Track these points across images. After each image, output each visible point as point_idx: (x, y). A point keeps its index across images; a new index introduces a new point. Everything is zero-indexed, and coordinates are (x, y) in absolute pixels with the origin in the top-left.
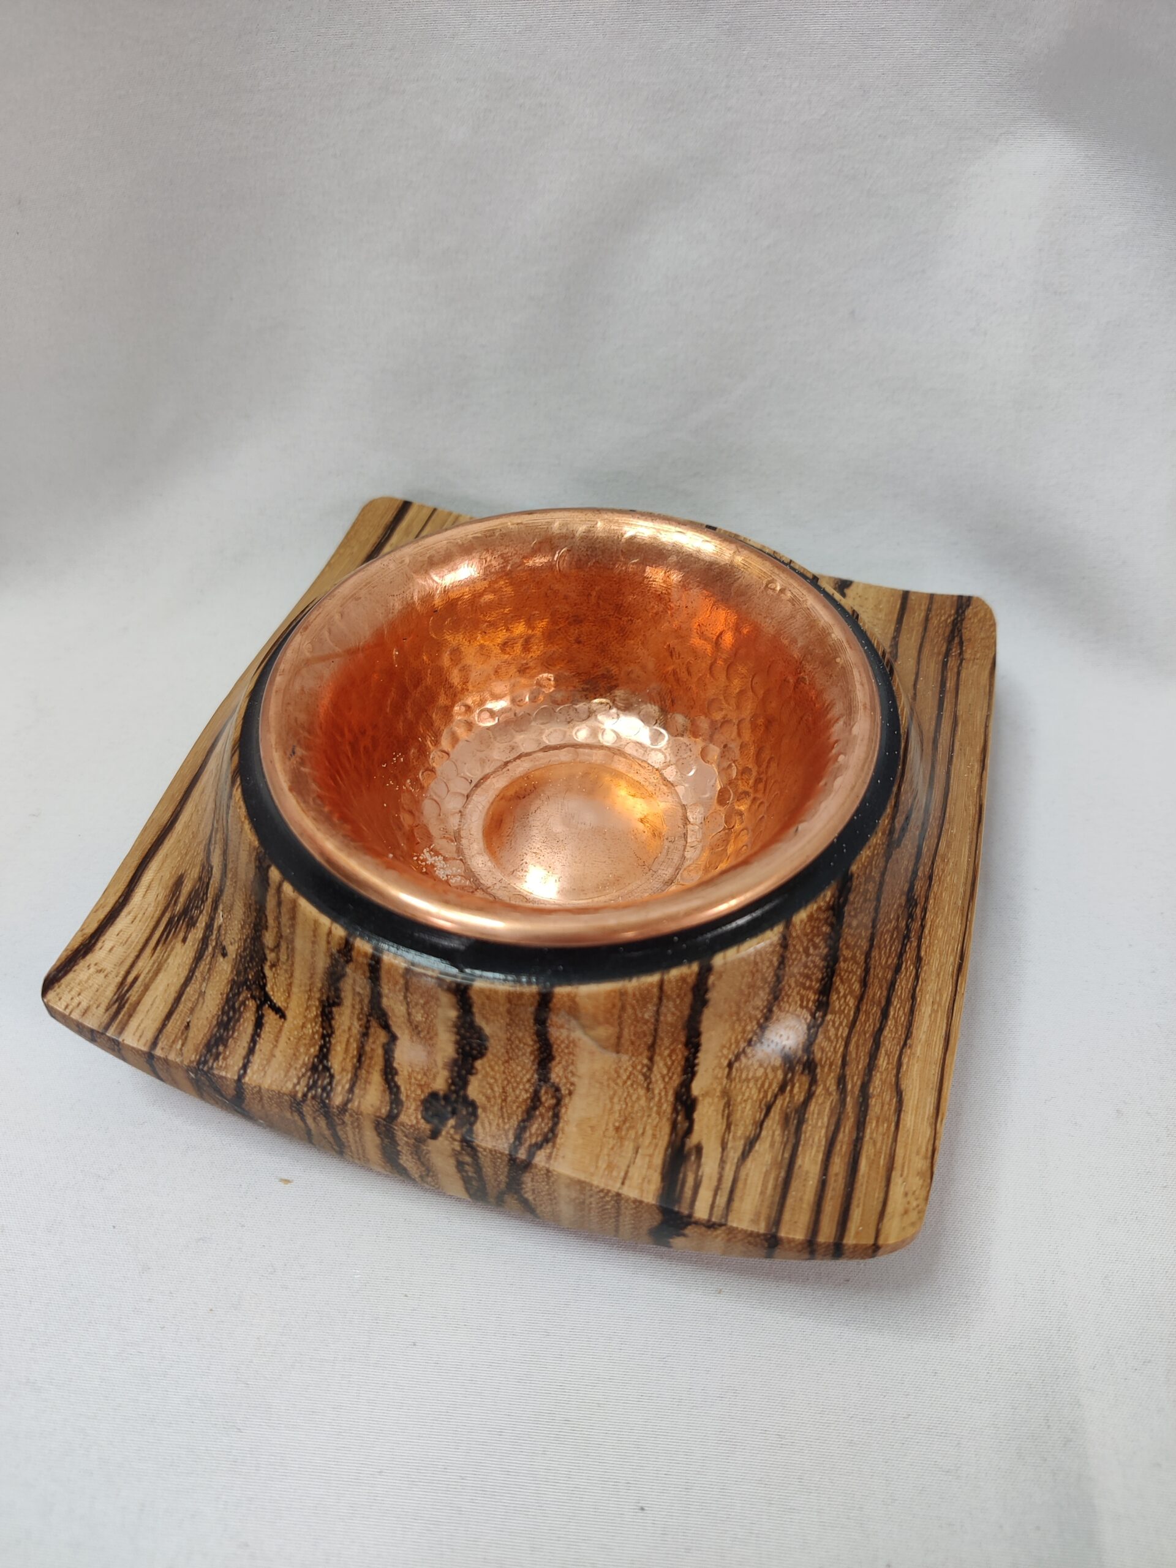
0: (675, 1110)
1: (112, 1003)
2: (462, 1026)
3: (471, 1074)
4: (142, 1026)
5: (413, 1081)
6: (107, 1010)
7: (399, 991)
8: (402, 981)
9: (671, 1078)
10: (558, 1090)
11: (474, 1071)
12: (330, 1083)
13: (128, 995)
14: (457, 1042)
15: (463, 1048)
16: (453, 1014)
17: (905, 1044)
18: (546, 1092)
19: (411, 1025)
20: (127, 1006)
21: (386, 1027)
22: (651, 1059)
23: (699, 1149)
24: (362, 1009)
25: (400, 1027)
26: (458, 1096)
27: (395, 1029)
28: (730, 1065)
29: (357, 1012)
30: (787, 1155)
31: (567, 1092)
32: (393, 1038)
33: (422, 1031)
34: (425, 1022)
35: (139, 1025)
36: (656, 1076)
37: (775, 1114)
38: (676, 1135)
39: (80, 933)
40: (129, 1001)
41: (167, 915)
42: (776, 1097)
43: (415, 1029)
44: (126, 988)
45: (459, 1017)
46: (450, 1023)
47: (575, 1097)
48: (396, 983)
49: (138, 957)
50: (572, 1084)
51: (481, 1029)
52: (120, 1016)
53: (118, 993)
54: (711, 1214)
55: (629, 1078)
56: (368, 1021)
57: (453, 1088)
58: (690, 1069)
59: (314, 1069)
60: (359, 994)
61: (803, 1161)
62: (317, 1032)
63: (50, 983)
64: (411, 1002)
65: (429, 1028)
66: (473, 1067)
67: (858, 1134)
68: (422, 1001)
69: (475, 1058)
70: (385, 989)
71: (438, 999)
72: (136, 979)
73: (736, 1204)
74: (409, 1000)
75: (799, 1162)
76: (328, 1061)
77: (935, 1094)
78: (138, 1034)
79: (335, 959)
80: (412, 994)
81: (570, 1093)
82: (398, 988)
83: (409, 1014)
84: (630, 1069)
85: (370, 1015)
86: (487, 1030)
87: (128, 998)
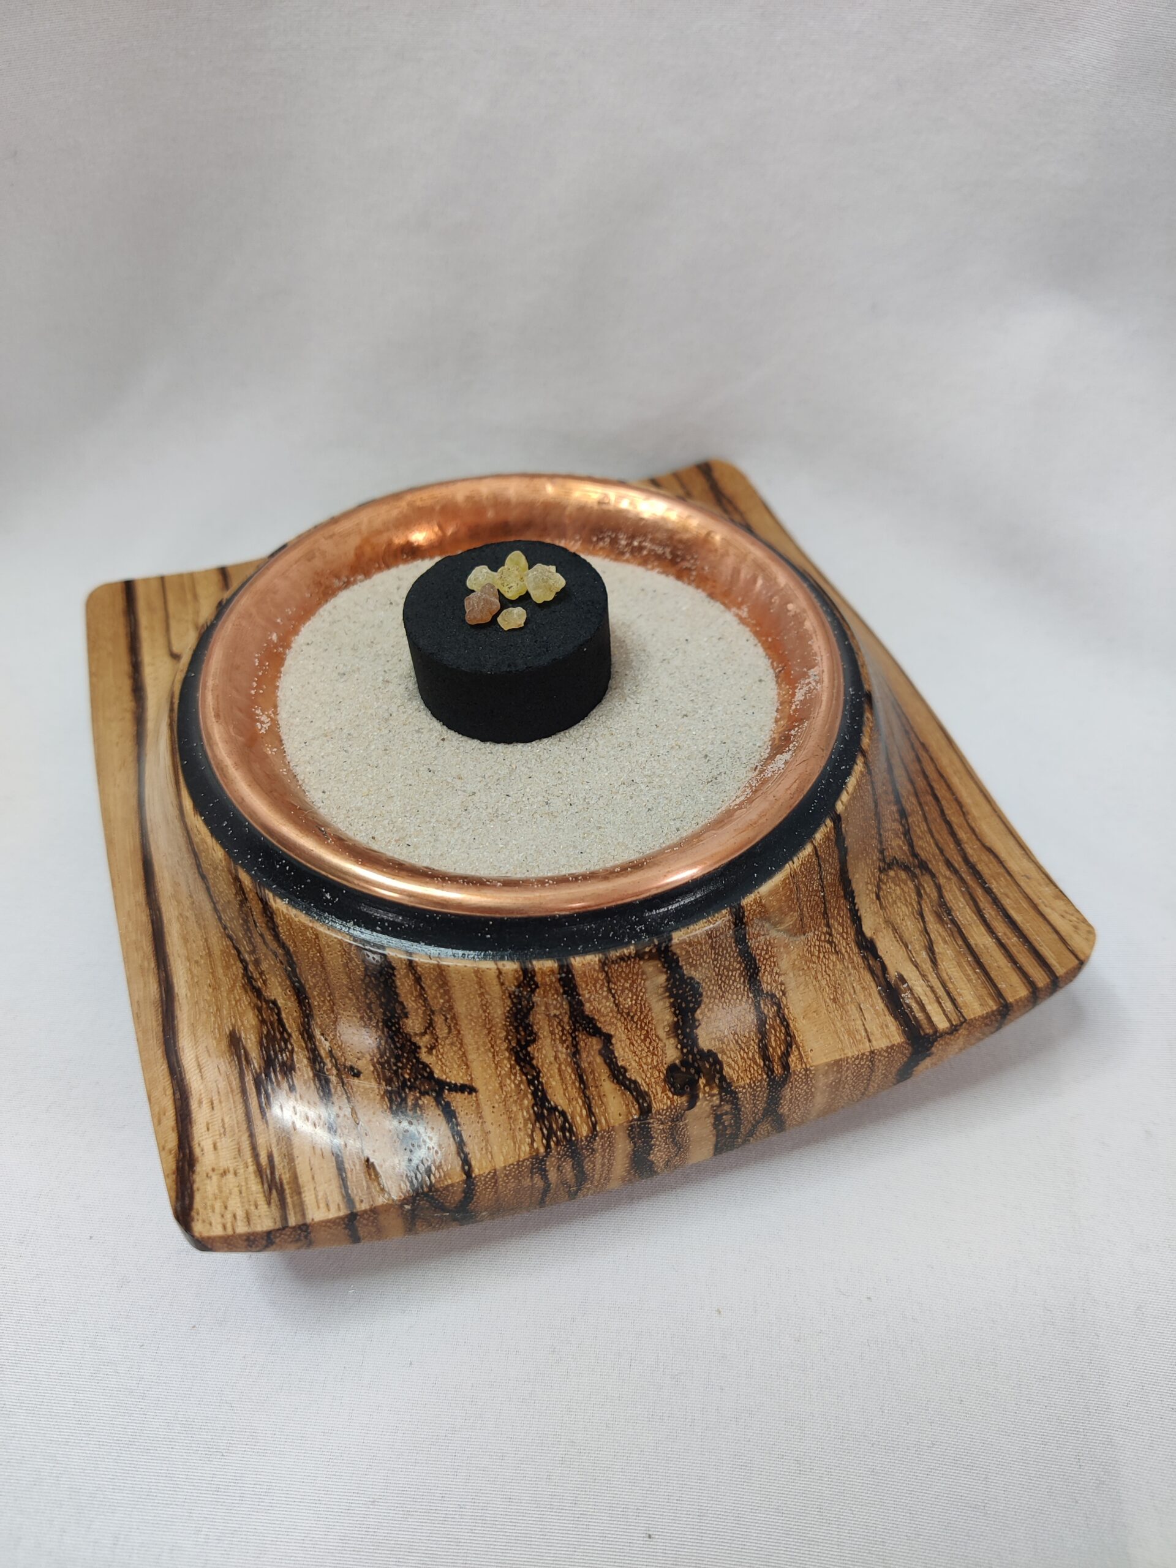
0: (864, 958)
1: (267, 1194)
2: (674, 986)
3: (697, 1027)
4: (321, 1194)
5: (645, 1067)
6: (269, 1203)
7: (601, 988)
8: (602, 976)
9: (847, 933)
10: (773, 996)
11: (697, 1024)
12: (566, 1120)
13: (277, 1177)
14: (672, 1005)
15: (679, 1008)
16: (662, 979)
17: (964, 814)
18: (765, 1004)
19: (622, 1014)
20: (286, 1187)
21: (596, 1032)
22: (828, 925)
23: (902, 979)
24: (563, 1029)
25: (612, 1024)
26: (694, 1055)
27: (606, 1029)
28: (878, 897)
29: (558, 1037)
30: (960, 942)
31: (781, 994)
32: (607, 1039)
33: (635, 1014)
34: (636, 1004)
35: (316, 1197)
36: (837, 938)
37: (930, 918)
38: (878, 977)
39: (163, 1153)
40: (285, 1181)
41: (249, 1079)
42: (919, 904)
43: (626, 1015)
44: (268, 1172)
45: (668, 980)
46: (661, 990)
47: (790, 994)
48: (596, 980)
49: (252, 1136)
50: (782, 984)
51: (691, 978)
52: (289, 1200)
53: (265, 1181)
54: (949, 1021)
55: (819, 952)
56: (574, 1038)
57: (685, 1051)
58: (856, 918)
59: (539, 1117)
60: (555, 1016)
61: (975, 940)
62: (521, 1082)
63: (184, 1215)
64: (616, 992)
65: (641, 1008)
66: (694, 1020)
67: (991, 897)
68: (627, 985)
69: (694, 1010)
70: (585, 994)
71: (643, 973)
72: (270, 1157)
73: (960, 1000)
74: (613, 991)
75: (972, 942)
76: (549, 1103)
77: (1010, 837)
78: (322, 1205)
79: (517, 997)
80: (615, 984)
81: (784, 994)
82: (598, 986)
83: (617, 1005)
84: (817, 943)
85: (574, 1031)
86: (697, 976)
87: (280, 1179)
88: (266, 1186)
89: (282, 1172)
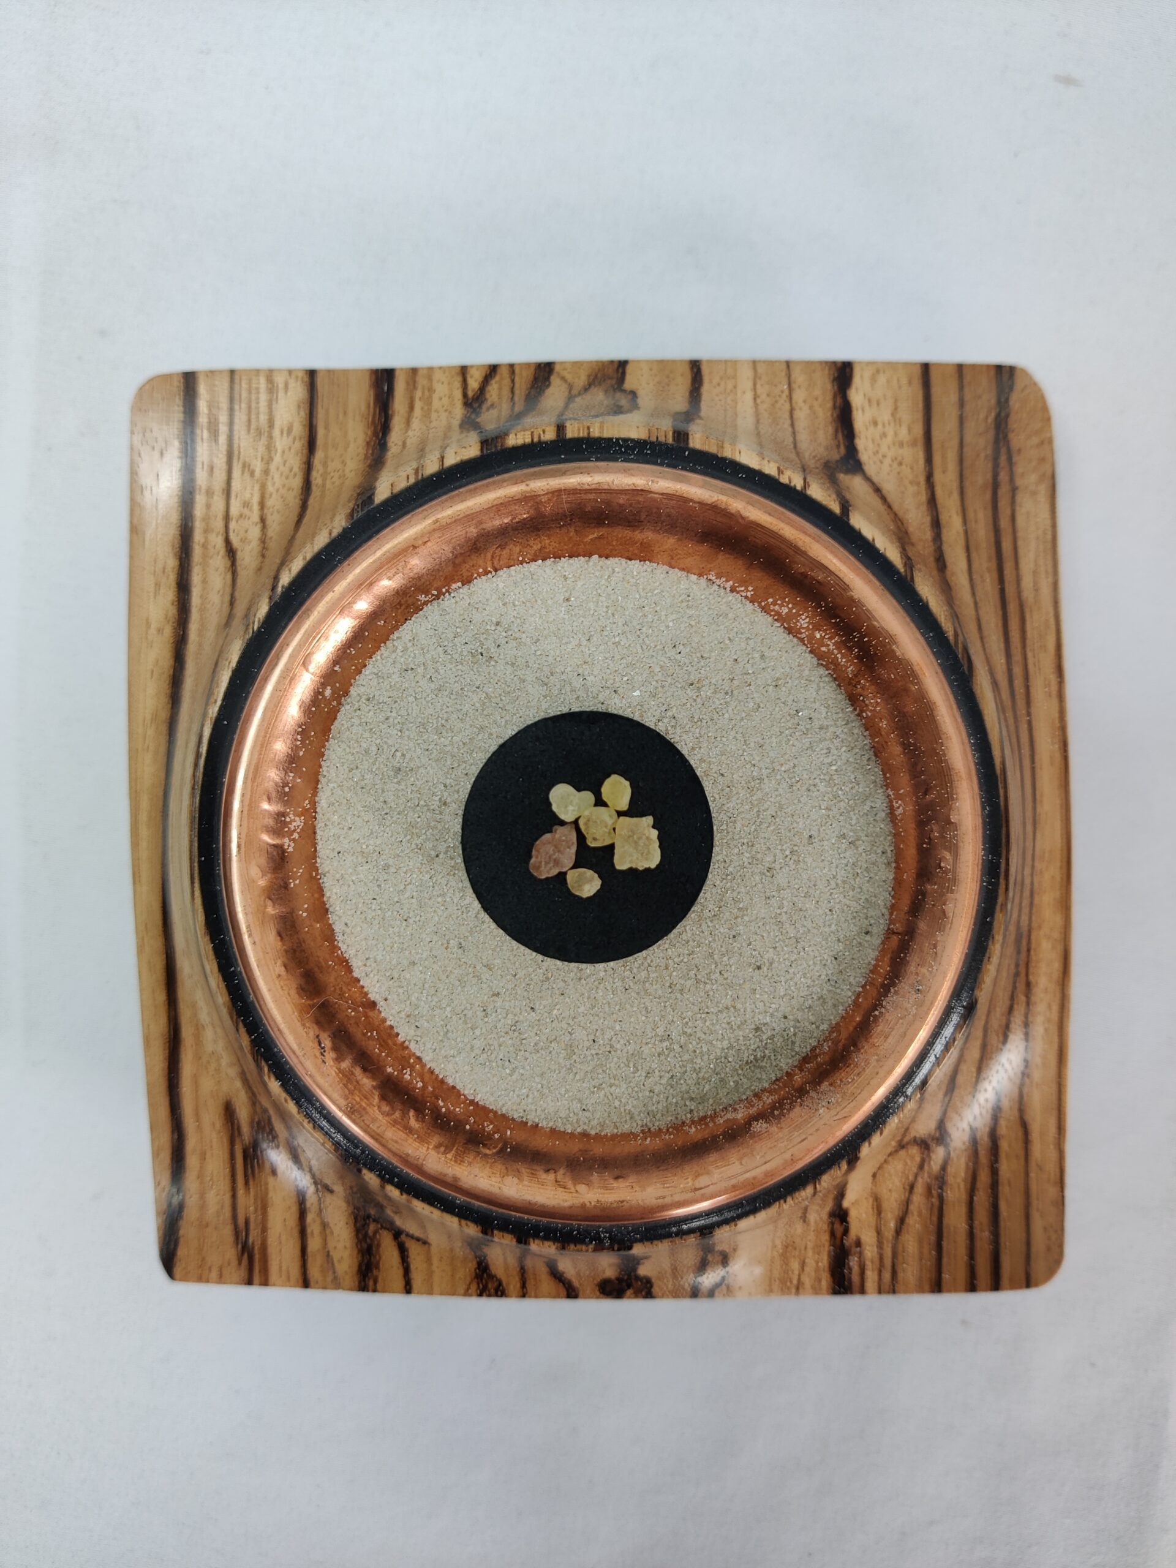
0: (831, 1224)
1: (239, 1255)
4: (284, 1268)
5: (583, 1277)
6: (240, 1263)
9: (824, 1207)
10: (723, 1253)
11: (640, 1266)
13: (250, 1242)
20: (256, 1253)
23: (858, 1243)
26: (630, 1277)
28: (874, 1176)
30: (935, 1219)
31: (732, 1250)
35: (281, 1267)
36: (812, 1211)
37: (919, 1190)
38: (836, 1240)
40: (256, 1247)
41: (239, 1151)
42: (916, 1176)
44: (244, 1234)
47: (740, 1249)
49: (234, 1196)
50: (736, 1246)
52: (257, 1264)
53: (240, 1241)
55: (786, 1225)
57: (623, 1274)
58: (840, 1195)
59: (478, 1276)
61: (950, 1220)
63: (169, 1261)
66: (638, 1264)
67: (993, 1178)
72: (247, 1221)
75: (946, 1221)
76: (490, 1272)
77: (1055, 1113)
81: (735, 1249)
87: (253, 1244)
88: (240, 1246)
89: (254, 1236)
